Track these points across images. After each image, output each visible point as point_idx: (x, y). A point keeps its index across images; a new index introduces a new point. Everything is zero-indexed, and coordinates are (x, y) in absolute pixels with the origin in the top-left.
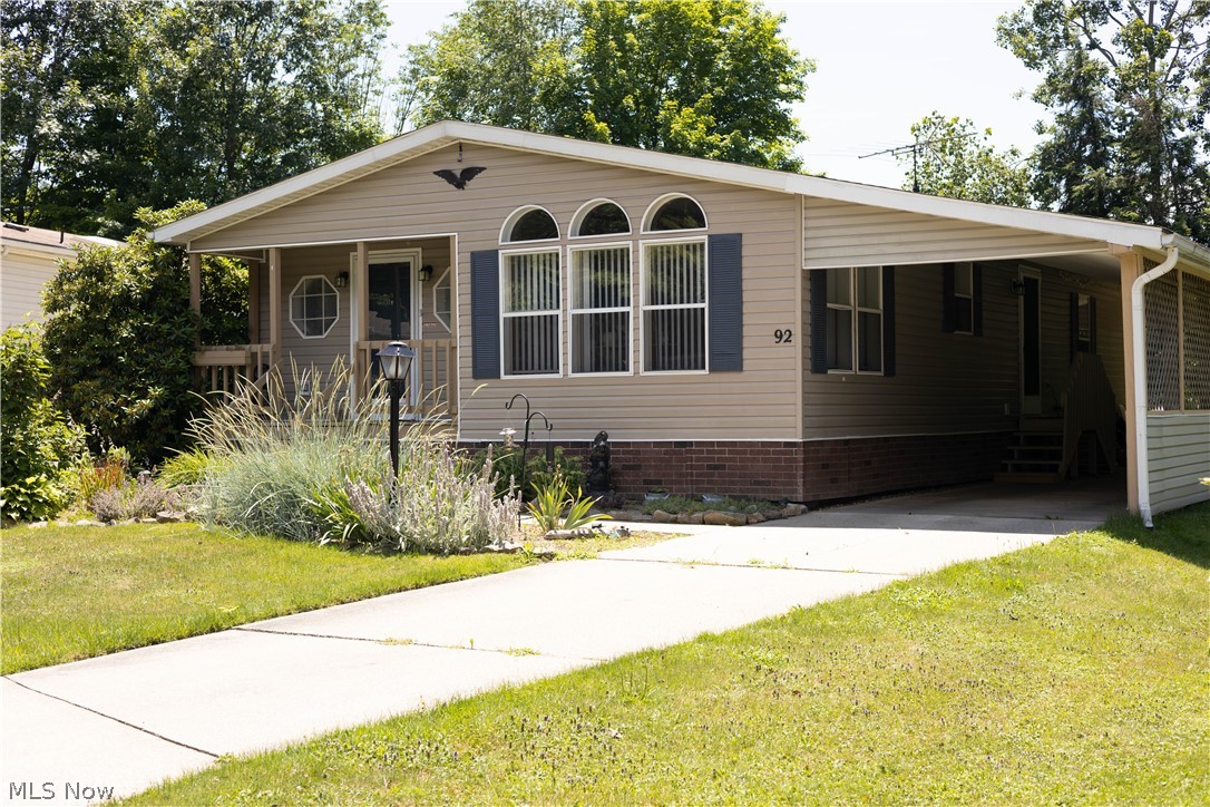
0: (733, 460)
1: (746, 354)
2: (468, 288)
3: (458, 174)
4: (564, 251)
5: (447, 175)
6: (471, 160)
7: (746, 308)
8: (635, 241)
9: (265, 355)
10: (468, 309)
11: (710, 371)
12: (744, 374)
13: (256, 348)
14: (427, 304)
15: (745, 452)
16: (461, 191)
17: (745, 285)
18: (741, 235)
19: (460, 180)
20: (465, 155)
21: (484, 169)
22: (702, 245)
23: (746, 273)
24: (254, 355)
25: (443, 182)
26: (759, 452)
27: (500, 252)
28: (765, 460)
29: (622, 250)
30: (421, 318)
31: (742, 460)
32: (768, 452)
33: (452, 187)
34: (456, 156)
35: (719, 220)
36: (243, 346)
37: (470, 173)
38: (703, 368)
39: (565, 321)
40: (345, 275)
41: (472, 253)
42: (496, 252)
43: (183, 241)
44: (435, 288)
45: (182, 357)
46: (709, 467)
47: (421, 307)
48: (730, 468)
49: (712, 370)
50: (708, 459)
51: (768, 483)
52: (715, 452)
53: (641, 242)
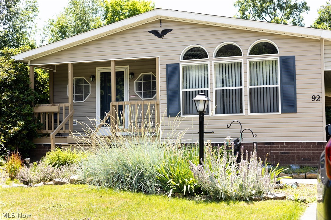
0: (293, 150)
1: (298, 105)
2: (165, 79)
3: (160, 32)
4: (211, 64)
5: (155, 33)
6: (165, 26)
7: (298, 86)
8: (245, 59)
9: (67, 108)
10: (165, 88)
11: (282, 113)
12: (297, 114)
13: (63, 105)
14: (131, 88)
15: (299, 147)
16: (161, 39)
17: (297, 77)
18: (294, 56)
19: (160, 35)
20: (163, 24)
21: (172, 30)
22: (276, 61)
23: (297, 72)
24: (61, 109)
25: (153, 36)
26: (305, 147)
27: (180, 64)
28: (308, 150)
29: (238, 63)
30: (129, 94)
31: (297, 150)
32: (310, 147)
33: (157, 38)
34: (159, 25)
35: (284, 50)
36: (56, 104)
37: (165, 32)
38: (279, 112)
39: (212, 93)
40: (94, 77)
41: (167, 65)
42: (179, 64)
43: (27, 60)
44: (135, 82)
45: (30, 109)
46: (281, 153)
47: (129, 89)
48: (292, 153)
49: (282, 112)
50: (280, 150)
51: (310, 159)
52: (284, 147)
53: (247, 60)
